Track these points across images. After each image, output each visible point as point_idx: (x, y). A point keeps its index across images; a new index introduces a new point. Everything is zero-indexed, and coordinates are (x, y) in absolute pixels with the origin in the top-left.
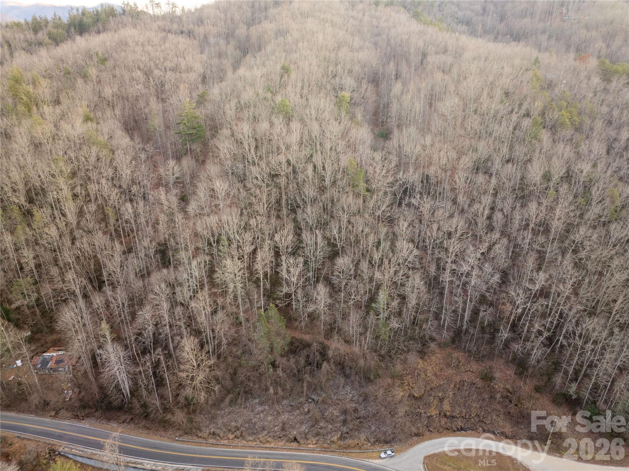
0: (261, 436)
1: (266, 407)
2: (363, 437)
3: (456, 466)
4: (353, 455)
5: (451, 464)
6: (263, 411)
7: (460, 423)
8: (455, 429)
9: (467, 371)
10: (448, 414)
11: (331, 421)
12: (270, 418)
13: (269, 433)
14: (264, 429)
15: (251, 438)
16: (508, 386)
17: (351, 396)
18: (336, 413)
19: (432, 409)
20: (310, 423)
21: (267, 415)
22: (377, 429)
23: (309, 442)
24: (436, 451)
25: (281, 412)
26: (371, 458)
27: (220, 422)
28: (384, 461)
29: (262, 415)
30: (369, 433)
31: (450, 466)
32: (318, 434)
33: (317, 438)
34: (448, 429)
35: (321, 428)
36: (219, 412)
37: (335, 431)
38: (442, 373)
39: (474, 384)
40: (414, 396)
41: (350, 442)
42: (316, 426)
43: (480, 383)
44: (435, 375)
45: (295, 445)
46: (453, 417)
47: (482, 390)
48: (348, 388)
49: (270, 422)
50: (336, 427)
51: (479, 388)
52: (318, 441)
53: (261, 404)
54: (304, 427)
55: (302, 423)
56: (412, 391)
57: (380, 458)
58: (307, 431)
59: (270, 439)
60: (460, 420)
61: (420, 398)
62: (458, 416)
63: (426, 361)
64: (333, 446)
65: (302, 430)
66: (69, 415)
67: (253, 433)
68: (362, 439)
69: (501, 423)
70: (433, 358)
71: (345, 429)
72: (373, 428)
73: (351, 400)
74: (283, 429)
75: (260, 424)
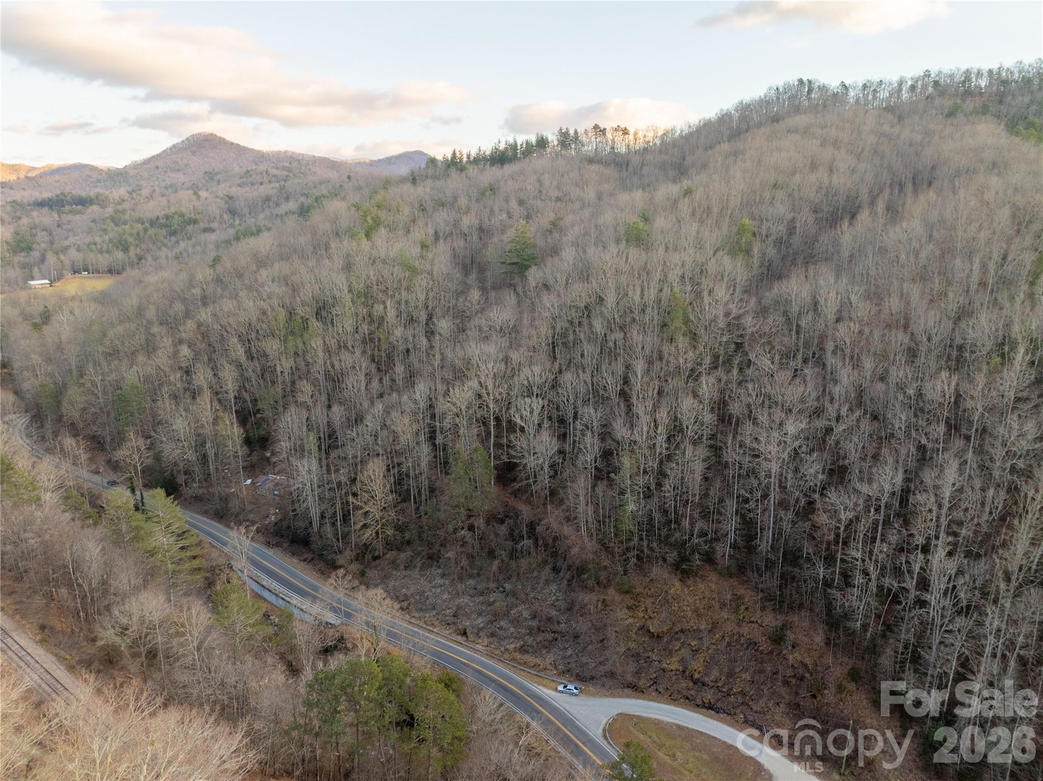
0: (428, 615)
1: (447, 582)
2: (550, 658)
3: (658, 740)
4: (523, 673)
5: (654, 735)
6: (441, 586)
7: (709, 695)
8: (699, 702)
9: (752, 622)
10: (696, 676)
11: (516, 622)
12: (445, 596)
13: (438, 614)
14: (434, 608)
15: (416, 615)
16: (807, 661)
17: (554, 598)
18: (526, 614)
19: (673, 659)
20: (490, 617)
21: (443, 592)
22: (574, 656)
23: (480, 641)
24: (644, 715)
25: (461, 593)
26: (544, 686)
27: (392, 584)
28: (559, 695)
29: (438, 590)
30: (560, 657)
31: (650, 737)
32: (493, 635)
33: (491, 639)
34: (687, 698)
35: (500, 628)
36: (394, 572)
37: (516, 638)
38: (709, 613)
39: (755, 644)
40: (649, 631)
41: (528, 658)
42: (495, 623)
43: (765, 646)
44: (696, 611)
45: (460, 638)
46: (704, 684)
47: (766, 658)
48: (554, 587)
49: (444, 601)
50: (519, 633)
51: (762, 652)
52: (491, 643)
53: (443, 576)
54: (480, 620)
55: (480, 615)
56: (649, 623)
57: (556, 690)
58: (481, 625)
59: (436, 623)
60: (712, 690)
61: (658, 636)
62: (711, 684)
63: (689, 587)
64: (507, 656)
65: (476, 622)
66: (263, 539)
67: (421, 610)
68: (548, 661)
69: (778, 717)
70: (702, 586)
71: (530, 640)
72: (570, 652)
73: (552, 605)
74: (455, 616)
75: (432, 600)
